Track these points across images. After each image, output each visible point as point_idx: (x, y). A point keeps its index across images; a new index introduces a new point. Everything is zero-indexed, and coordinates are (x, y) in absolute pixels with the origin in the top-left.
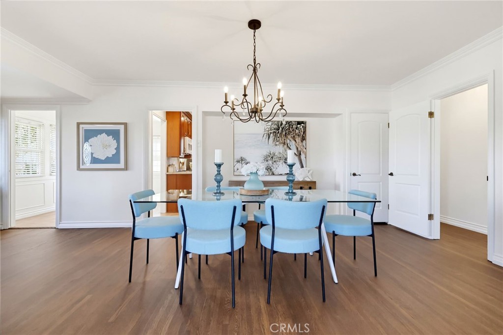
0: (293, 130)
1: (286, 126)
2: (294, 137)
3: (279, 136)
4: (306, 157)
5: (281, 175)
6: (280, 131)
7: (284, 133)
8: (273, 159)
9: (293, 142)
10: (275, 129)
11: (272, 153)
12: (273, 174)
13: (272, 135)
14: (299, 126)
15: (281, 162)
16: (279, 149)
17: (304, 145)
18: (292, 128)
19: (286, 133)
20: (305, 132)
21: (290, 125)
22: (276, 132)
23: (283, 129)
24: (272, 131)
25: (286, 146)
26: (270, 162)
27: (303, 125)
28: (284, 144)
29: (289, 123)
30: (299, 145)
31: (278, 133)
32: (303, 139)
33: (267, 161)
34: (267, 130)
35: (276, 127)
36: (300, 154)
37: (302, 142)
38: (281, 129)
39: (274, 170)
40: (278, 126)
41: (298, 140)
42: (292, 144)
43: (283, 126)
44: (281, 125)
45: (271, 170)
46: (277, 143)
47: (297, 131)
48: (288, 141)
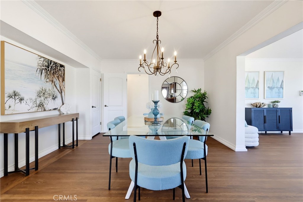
0: (58, 71)
1: (54, 66)
2: (58, 77)
3: (49, 73)
4: (65, 95)
5: (50, 110)
6: (50, 68)
7: (52, 72)
8: (45, 95)
9: (58, 81)
10: (46, 66)
11: (43, 89)
12: (45, 110)
13: (44, 71)
14: (61, 68)
15: (50, 98)
16: (49, 86)
17: (64, 85)
18: (57, 69)
19: (53, 72)
20: (64, 74)
21: (56, 66)
22: (47, 69)
23: (51, 67)
24: (44, 68)
25: (53, 84)
26: (42, 98)
27: (63, 68)
28: (53, 82)
29: (55, 64)
30: (61, 84)
31: (48, 70)
32: (63, 80)
33: (40, 97)
34: (40, 65)
35: (46, 64)
36: (62, 92)
37: (63, 82)
38: (50, 67)
39: (45, 106)
40: (48, 64)
41: (61, 79)
42: (57, 82)
43: (52, 65)
44: (50, 64)
45: (43, 105)
46: (48, 80)
47: (60, 72)
48: (55, 80)
